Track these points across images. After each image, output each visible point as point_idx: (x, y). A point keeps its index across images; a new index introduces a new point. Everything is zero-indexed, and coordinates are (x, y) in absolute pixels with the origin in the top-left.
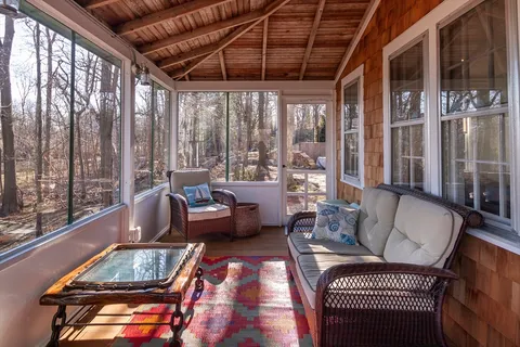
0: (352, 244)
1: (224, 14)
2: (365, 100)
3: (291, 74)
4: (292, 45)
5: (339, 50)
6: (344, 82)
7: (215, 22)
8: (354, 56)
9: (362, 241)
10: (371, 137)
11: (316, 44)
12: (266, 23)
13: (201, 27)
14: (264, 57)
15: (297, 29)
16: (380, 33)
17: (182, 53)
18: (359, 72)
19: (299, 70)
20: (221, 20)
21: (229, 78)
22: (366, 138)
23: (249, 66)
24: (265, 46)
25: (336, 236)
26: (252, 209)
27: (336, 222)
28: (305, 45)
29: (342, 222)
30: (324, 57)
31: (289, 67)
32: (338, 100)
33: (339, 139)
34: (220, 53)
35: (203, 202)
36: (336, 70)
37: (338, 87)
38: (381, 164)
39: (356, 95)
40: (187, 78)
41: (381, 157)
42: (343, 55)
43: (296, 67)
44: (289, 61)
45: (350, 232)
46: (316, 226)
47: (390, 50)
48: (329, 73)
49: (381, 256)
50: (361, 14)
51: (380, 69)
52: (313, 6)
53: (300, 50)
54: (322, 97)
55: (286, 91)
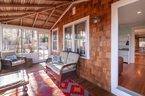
0: (60, 63)
1: (27, 9)
2: (59, 35)
3: (40, 27)
4: (42, 21)
5: (52, 24)
6: (53, 30)
7: (24, 11)
8: (56, 25)
9: (62, 62)
10: (60, 42)
11: (48, 22)
12: (38, 14)
13: (18, 11)
14: (35, 22)
15: (44, 17)
16: (62, 23)
17: (8, 16)
18: (57, 29)
19: (42, 26)
20: (25, 11)
21: (22, 25)
22: (59, 42)
23: (29, 23)
24: (36, 19)
25: (57, 62)
26: (31, 60)
27: (57, 59)
28: (45, 21)
29: (58, 59)
30: (49, 24)
31: (40, 25)
32: (51, 34)
33: (51, 42)
34: (22, 19)
35: (15, 60)
36: (51, 27)
37: (51, 31)
38: (62, 47)
39: (56, 33)
40: (7, 23)
41: (63, 46)
42: (53, 25)
43: (42, 25)
44: (41, 24)
45: (59, 61)
46: (52, 60)
47: (65, 26)
48: (49, 28)
49: (66, 64)
50: (58, 18)
51: (62, 29)
52: (49, 14)
53: (44, 22)
54: (48, 33)
55: (39, 31)
